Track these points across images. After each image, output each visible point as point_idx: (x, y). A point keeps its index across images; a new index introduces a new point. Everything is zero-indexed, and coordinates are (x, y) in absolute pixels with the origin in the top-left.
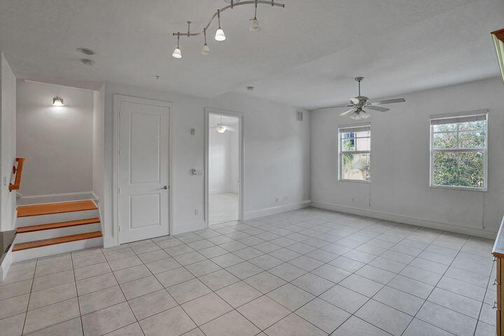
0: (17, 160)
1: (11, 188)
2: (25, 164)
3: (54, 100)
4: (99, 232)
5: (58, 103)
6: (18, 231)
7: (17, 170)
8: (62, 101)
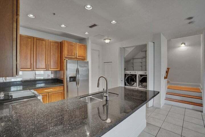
0: (168, 68)
1: (165, 78)
2: (170, 70)
3: (182, 44)
4: (202, 104)
5: (183, 45)
6: (168, 93)
7: (167, 72)
8: (185, 44)
